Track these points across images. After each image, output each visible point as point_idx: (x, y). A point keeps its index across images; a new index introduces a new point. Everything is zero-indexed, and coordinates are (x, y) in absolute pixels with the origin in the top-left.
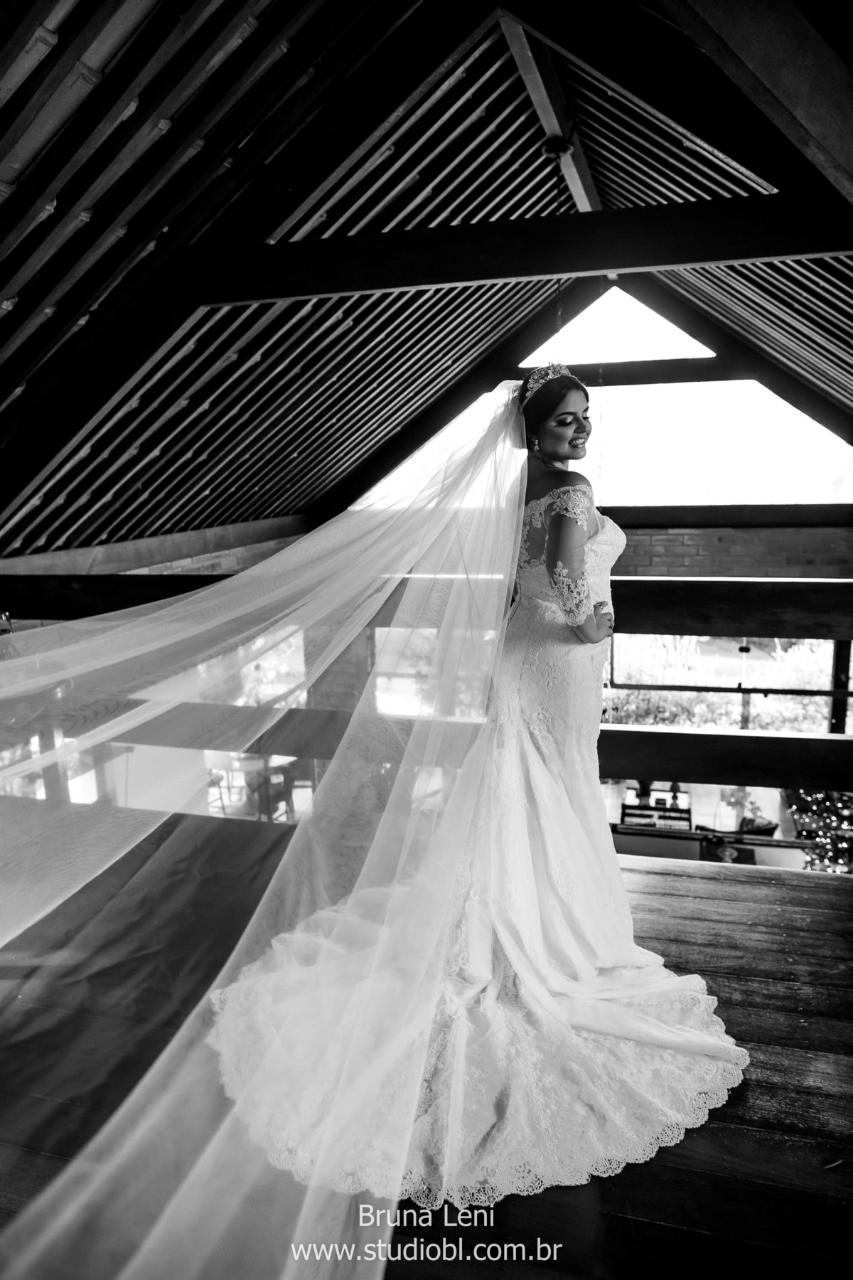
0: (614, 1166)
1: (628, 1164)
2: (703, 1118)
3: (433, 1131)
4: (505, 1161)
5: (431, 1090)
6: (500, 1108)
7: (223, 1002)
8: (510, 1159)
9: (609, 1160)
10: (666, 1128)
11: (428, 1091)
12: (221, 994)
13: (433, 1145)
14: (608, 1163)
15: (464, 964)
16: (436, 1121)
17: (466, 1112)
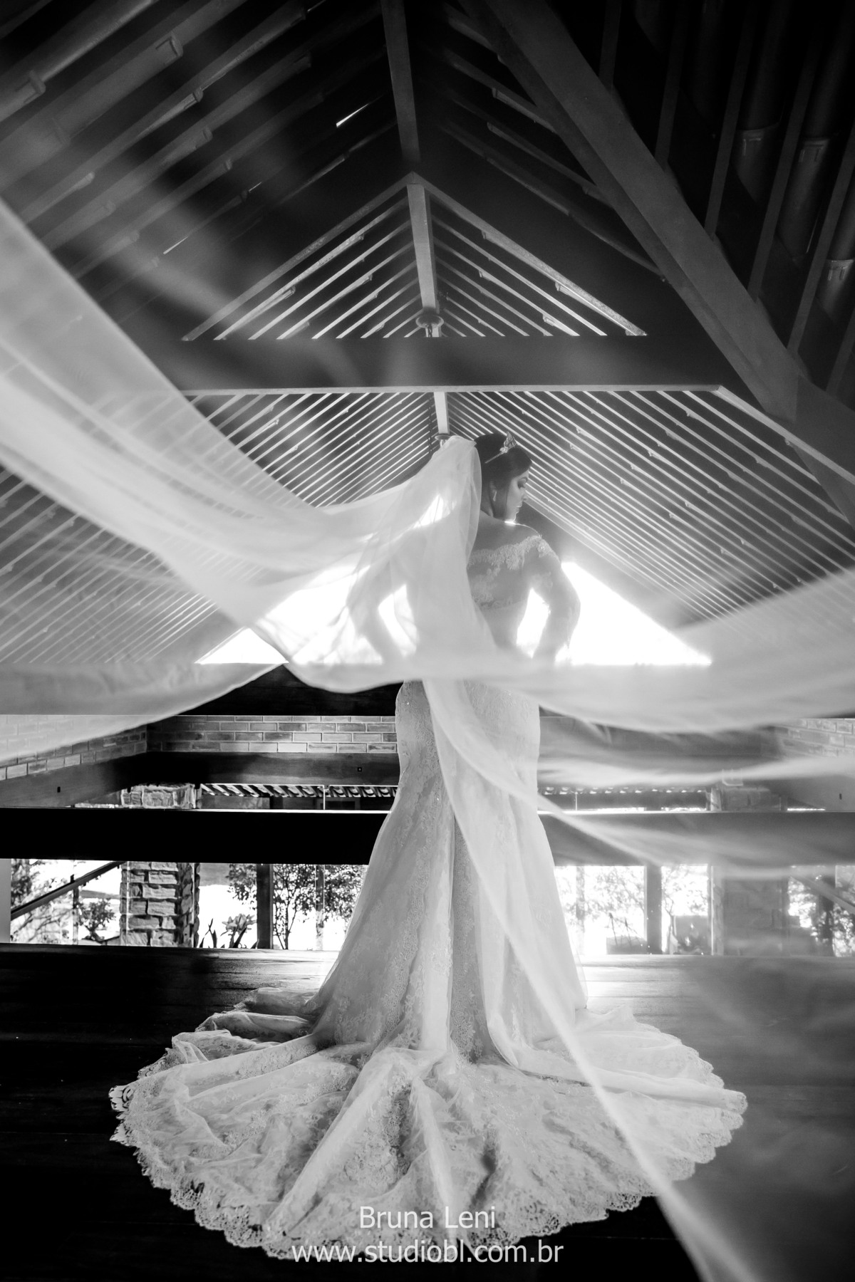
0: (630, 1201)
1: (643, 1198)
2: (711, 1155)
3: (419, 1191)
4: (513, 1202)
5: (403, 1156)
6: (489, 1161)
7: (126, 1101)
8: (518, 1200)
9: (623, 1195)
10: (675, 1163)
11: (399, 1155)
12: (123, 1091)
13: (423, 1204)
14: (623, 1199)
15: (414, 1041)
16: (419, 1181)
17: (454, 1172)
